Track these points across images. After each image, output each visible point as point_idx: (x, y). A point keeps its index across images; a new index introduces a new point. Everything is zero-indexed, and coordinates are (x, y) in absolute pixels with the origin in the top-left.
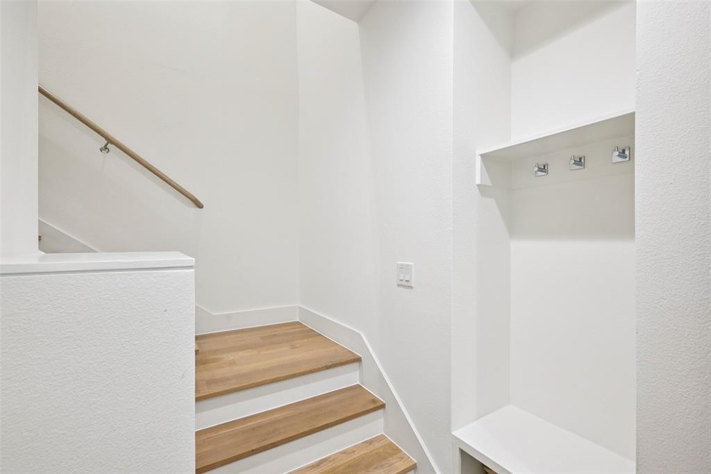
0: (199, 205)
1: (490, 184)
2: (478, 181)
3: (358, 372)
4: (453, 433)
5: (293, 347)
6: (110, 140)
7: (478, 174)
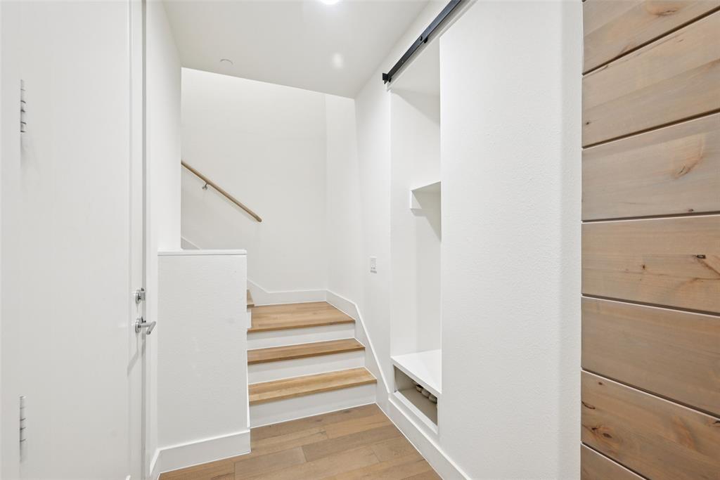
0: (259, 220)
1: (420, 208)
2: (411, 207)
3: (354, 330)
4: (392, 357)
5: (315, 314)
6: (208, 182)
7: (411, 201)
